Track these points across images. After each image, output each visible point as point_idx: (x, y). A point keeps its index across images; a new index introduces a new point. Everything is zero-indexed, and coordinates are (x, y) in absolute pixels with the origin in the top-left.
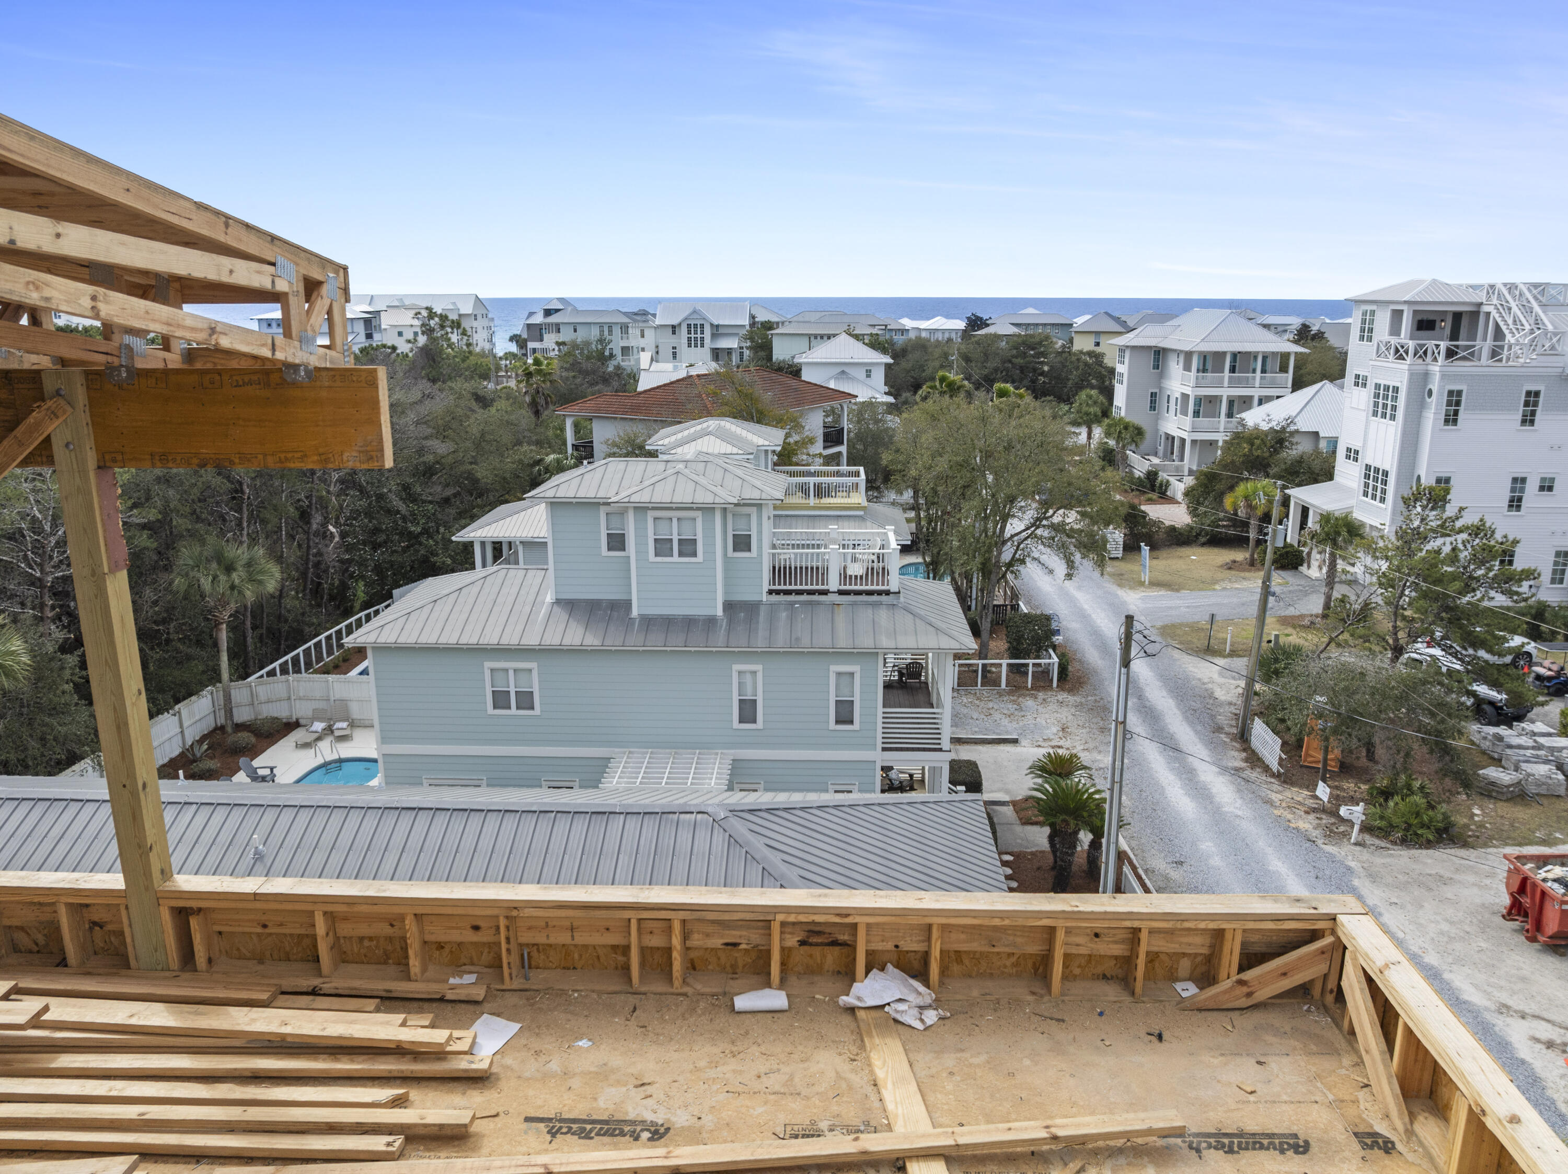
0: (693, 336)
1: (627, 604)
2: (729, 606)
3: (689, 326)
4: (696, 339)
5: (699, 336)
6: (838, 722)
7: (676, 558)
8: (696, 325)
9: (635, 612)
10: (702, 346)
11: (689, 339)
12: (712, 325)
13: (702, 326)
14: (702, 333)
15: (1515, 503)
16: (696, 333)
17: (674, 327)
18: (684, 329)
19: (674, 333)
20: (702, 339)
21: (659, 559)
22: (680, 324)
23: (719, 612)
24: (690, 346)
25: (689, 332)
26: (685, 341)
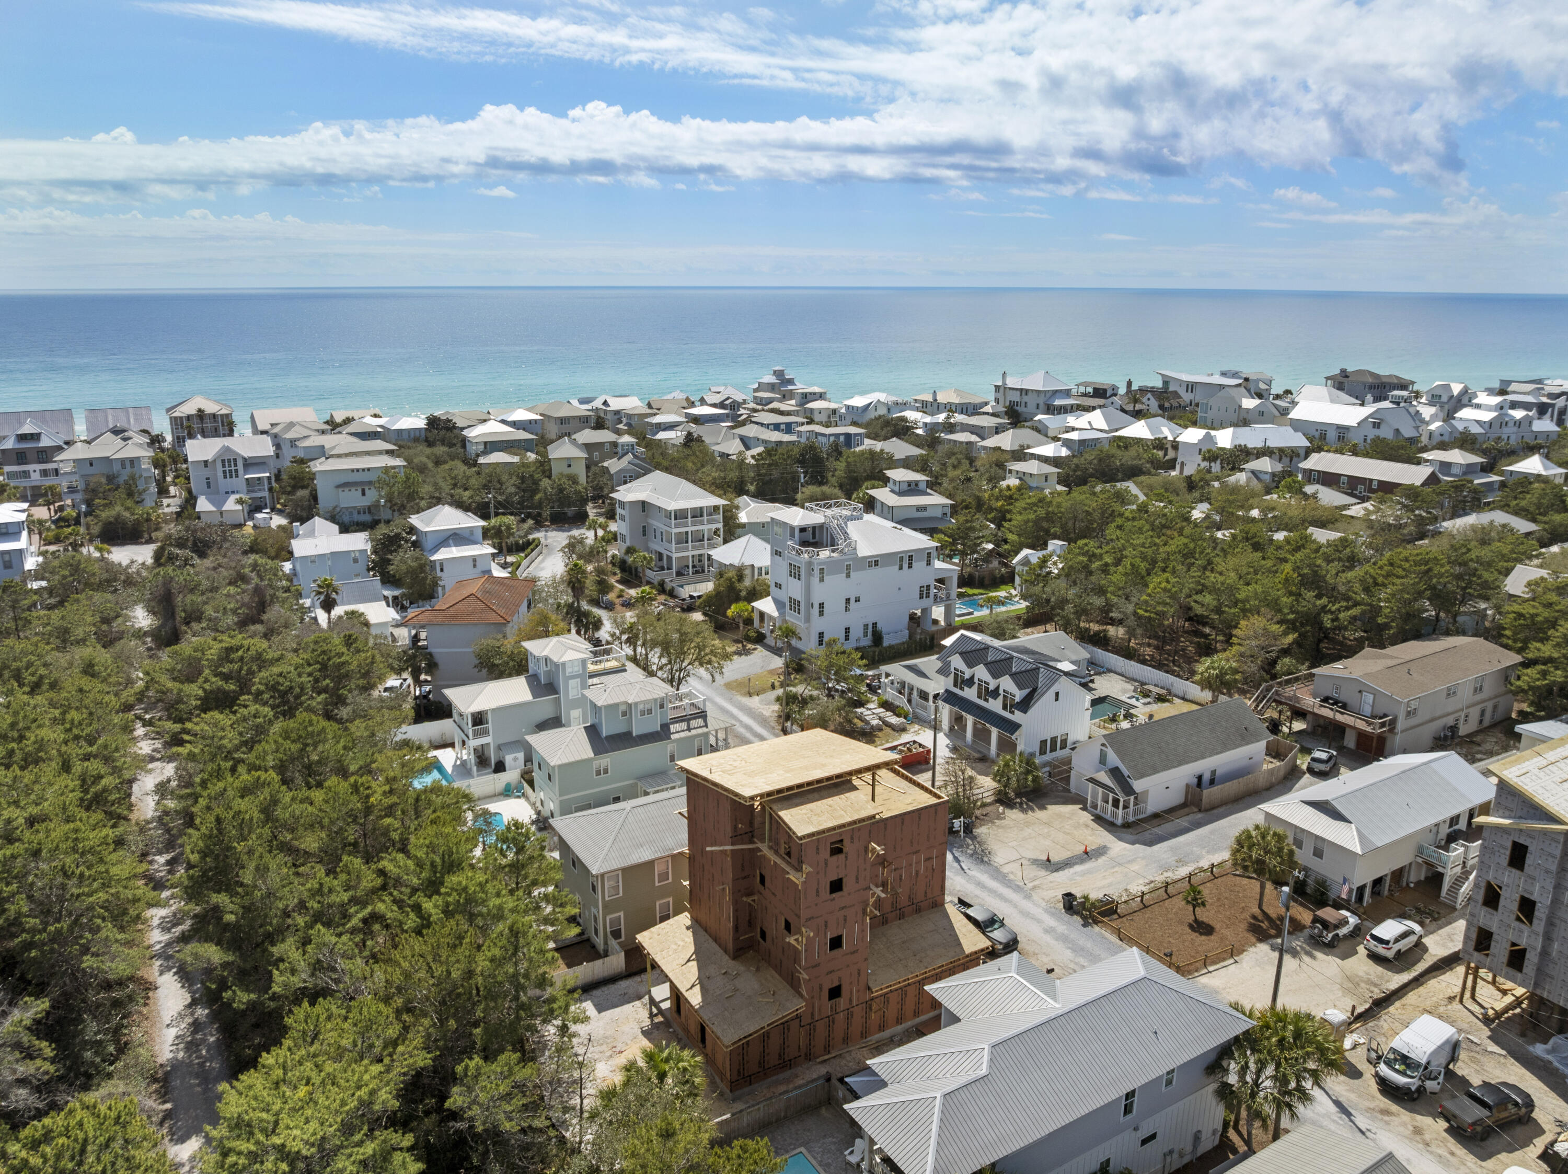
0: (227, 469)
1: (629, 733)
2: (662, 727)
3: (223, 461)
4: (230, 471)
5: (233, 468)
7: (646, 716)
8: (229, 460)
9: (634, 736)
10: (237, 476)
11: (224, 472)
12: (241, 457)
13: (235, 460)
14: (236, 465)
15: (847, 609)
16: (230, 466)
17: (207, 462)
18: (219, 465)
19: (207, 466)
20: (236, 471)
21: (641, 717)
22: (214, 461)
23: (661, 730)
24: (225, 477)
25: (224, 466)
26: (220, 474)
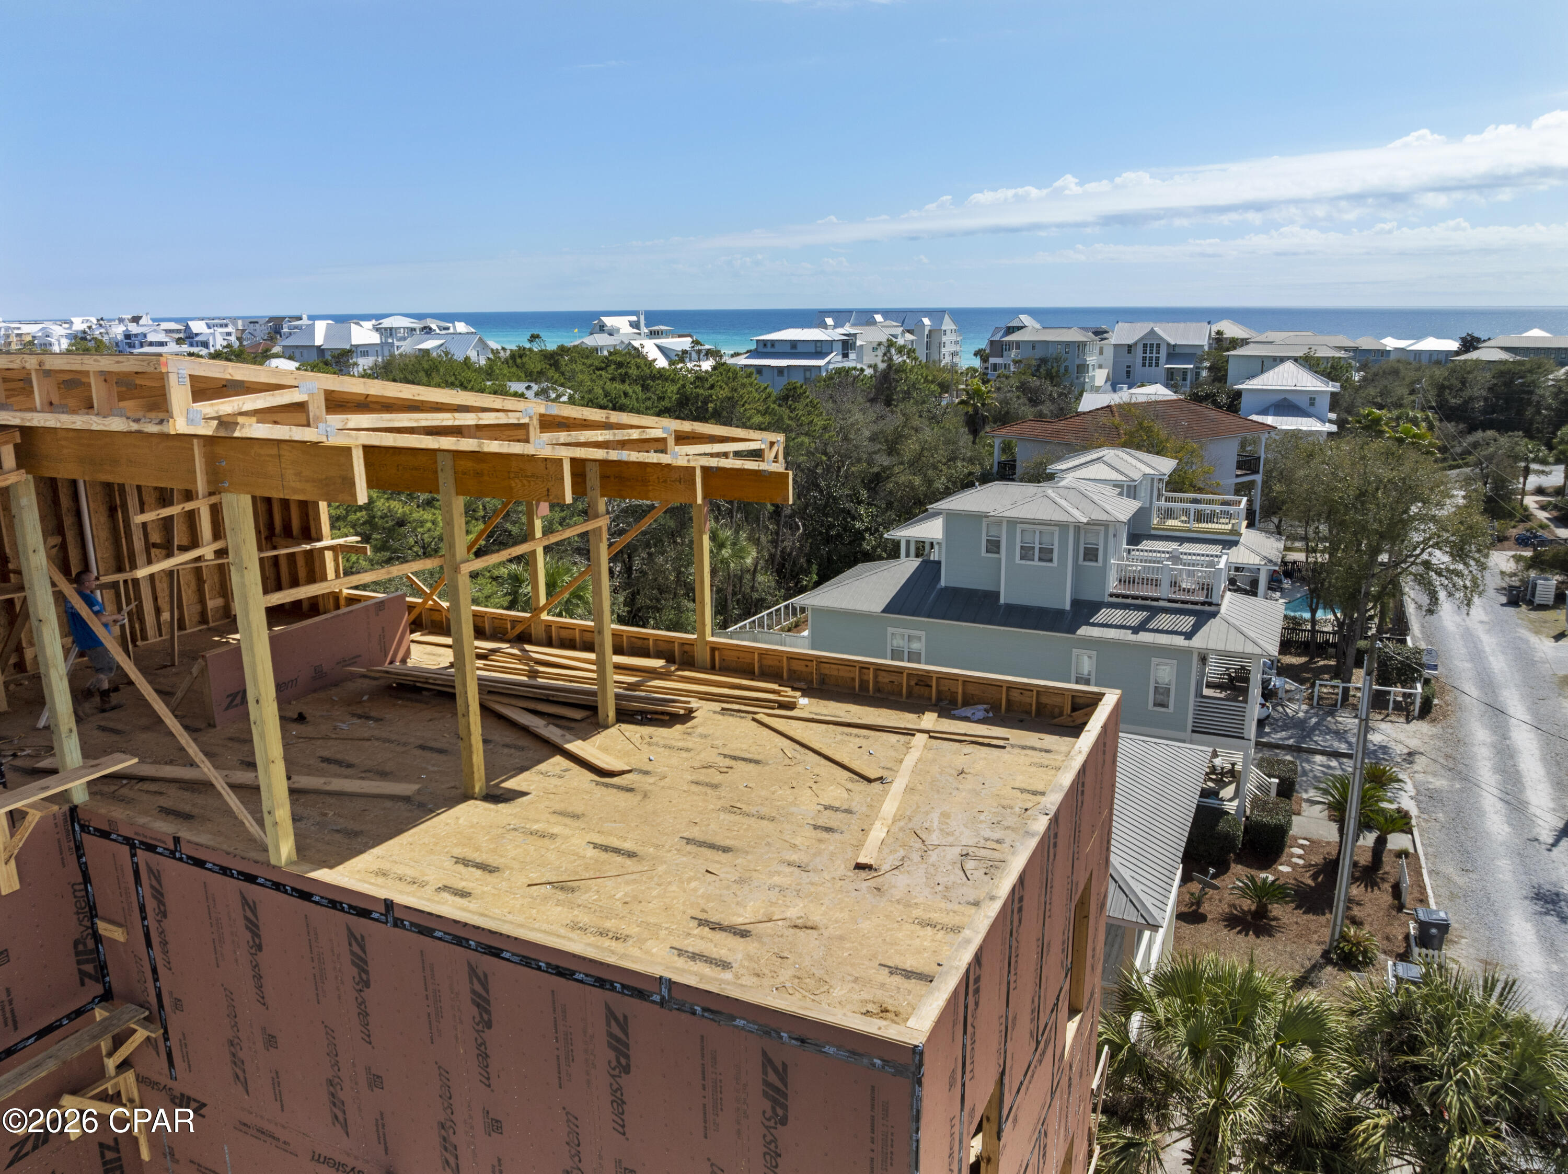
0: (1148, 355)
1: (997, 594)
2: (1075, 603)
3: (1145, 346)
4: (1151, 358)
5: (1154, 355)
6: (1155, 705)
7: (1036, 563)
8: (1152, 345)
9: (1002, 601)
10: (1157, 365)
11: (1144, 358)
12: (1168, 344)
13: (1158, 346)
14: (1158, 352)
16: (1151, 352)
17: (1129, 346)
18: (1140, 348)
19: (1129, 352)
20: (1158, 359)
21: (1023, 562)
22: (1136, 344)
23: (1068, 607)
24: (1144, 365)
25: (1145, 352)
26: (1139, 361)
